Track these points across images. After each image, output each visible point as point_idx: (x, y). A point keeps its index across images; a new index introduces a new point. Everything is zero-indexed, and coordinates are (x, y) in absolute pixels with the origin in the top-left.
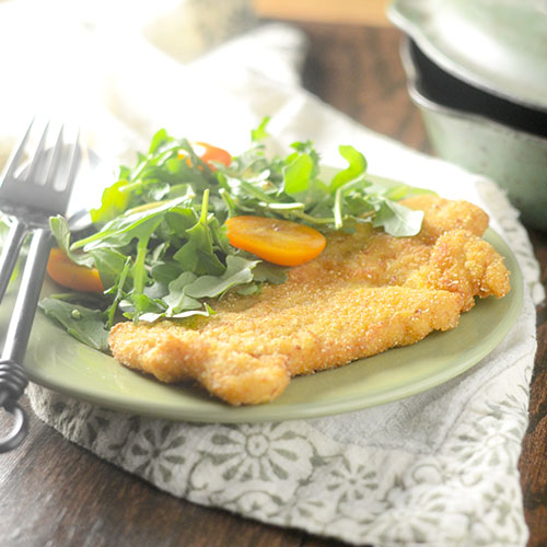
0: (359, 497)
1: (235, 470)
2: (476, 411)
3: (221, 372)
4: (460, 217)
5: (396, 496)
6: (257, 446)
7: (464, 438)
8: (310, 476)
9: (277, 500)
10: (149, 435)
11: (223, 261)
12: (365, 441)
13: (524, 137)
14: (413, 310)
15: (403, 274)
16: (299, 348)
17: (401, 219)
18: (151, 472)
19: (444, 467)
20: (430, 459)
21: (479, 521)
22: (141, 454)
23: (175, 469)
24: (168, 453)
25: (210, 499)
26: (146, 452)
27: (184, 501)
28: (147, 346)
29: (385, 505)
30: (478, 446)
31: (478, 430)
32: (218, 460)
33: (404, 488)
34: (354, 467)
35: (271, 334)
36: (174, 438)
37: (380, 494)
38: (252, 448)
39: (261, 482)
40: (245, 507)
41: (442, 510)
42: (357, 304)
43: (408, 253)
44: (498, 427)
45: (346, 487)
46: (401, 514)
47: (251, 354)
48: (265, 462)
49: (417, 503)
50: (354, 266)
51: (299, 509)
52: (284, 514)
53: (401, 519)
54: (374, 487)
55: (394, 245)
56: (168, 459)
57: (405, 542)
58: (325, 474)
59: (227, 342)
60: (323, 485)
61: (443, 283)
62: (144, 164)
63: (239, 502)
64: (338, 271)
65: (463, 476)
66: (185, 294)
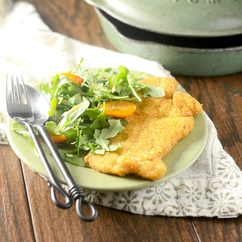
0: (198, 199)
1: (155, 200)
2: (217, 158)
3: (147, 171)
4: (171, 85)
5: (209, 195)
6: (159, 190)
7: (220, 169)
8: (178, 195)
9: (174, 207)
10: (123, 196)
12: (187, 177)
13: (171, 48)
14: (183, 127)
16: (160, 153)
17: (154, 91)
18: (129, 208)
19: (221, 181)
20: (214, 180)
22: (122, 203)
23: (137, 205)
25: (153, 213)
26: (124, 202)
27: (144, 216)
28: (111, 165)
29: (209, 199)
30: (227, 171)
31: (223, 165)
32: (149, 198)
33: (211, 192)
34: (191, 189)
35: (147, 149)
36: (134, 195)
37: (203, 195)
38: (158, 191)
39: (166, 202)
41: (234, 199)
42: (162, 129)
43: (164, 104)
44: (228, 162)
45: (192, 196)
46: (221, 203)
47: (149, 160)
48: (163, 194)
49: (222, 197)
50: (148, 112)
51: (186, 209)
52: (181, 212)
53: (222, 205)
54: (200, 194)
55: (157, 101)
56: (134, 203)
57: (227, 213)
58: (183, 194)
59: (138, 157)
60: (185, 197)
61: (185, 114)
62: (57, 89)
63: (165, 212)
64: (143, 115)
65: (230, 184)
66: (103, 139)
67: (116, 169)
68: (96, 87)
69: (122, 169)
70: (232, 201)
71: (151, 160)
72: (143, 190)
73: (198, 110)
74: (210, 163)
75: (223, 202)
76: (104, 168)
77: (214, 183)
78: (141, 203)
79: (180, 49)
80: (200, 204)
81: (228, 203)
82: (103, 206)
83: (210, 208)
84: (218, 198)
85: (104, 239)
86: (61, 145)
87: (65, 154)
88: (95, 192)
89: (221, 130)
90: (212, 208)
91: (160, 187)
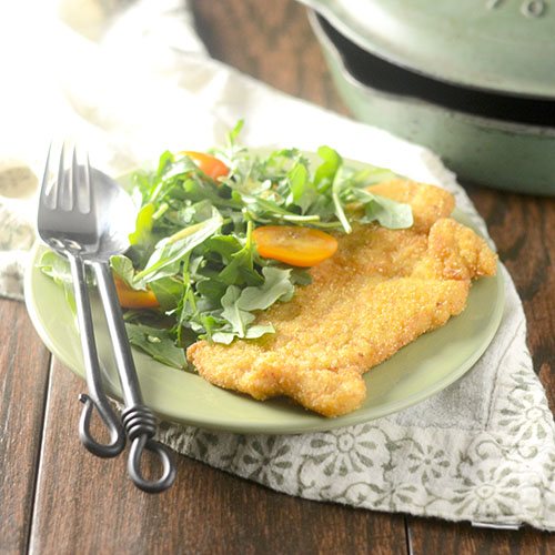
0: (438, 476)
1: (332, 465)
2: (506, 386)
3: (316, 392)
4: (435, 203)
5: (466, 470)
6: (346, 443)
7: (505, 412)
8: (391, 460)
9: (374, 487)
10: (256, 446)
11: (260, 273)
12: (423, 423)
13: (459, 116)
14: (435, 304)
15: (408, 266)
16: (362, 356)
17: (390, 213)
18: (265, 477)
19: (499, 441)
20: (485, 436)
21: (547, 489)
22: (252, 463)
23: (285, 473)
24: (277, 460)
25: (320, 495)
26: (257, 461)
27: (298, 498)
28: (238, 370)
29: (462, 480)
30: (522, 418)
31: (515, 404)
32: (318, 460)
33: (471, 463)
34: (425, 450)
35: (334, 344)
36: (280, 447)
37: (452, 469)
38: (342, 446)
39: (356, 473)
40: (354, 499)
41: (518, 485)
42: (385, 302)
43: (406, 245)
44: (530, 399)
45: (424, 467)
46: (485, 491)
47: (329, 369)
48: (354, 455)
49: (492, 478)
50: (364, 261)
51: (398, 495)
52: (387, 500)
53: (486, 496)
54: (446, 464)
55: (392, 237)
56: (278, 465)
57: (495, 516)
58: (404, 459)
59: (305, 359)
60: (406, 468)
61: (449, 273)
62: (160, 186)
63: (347, 495)
64: (352, 267)
65: (520, 449)
66: (240, 309)
67: (246, 381)
68: (254, 188)
69: (258, 383)
70: (511, 490)
71: (335, 370)
72: (304, 437)
73: (485, 267)
74: (487, 396)
75: (490, 489)
76: (222, 376)
77: (482, 442)
78: (295, 467)
79: (480, 121)
80: (436, 489)
81: (501, 494)
82: (208, 465)
83: (456, 500)
84: (483, 480)
85: (189, 539)
86: (146, 314)
87: (146, 336)
88: (195, 429)
89: (547, 325)
90: (462, 499)
91: (348, 436)
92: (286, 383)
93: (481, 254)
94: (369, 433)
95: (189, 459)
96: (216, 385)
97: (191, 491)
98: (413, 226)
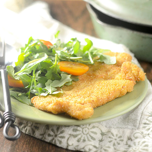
0: (119, 144)
1: (80, 139)
2: (146, 115)
3: (75, 110)
4: (125, 58)
5: (130, 142)
6: (86, 131)
7: (145, 124)
8: (102, 139)
9: (95, 147)
10: (53, 130)
11: (60, 75)
12: (115, 127)
14: (122, 87)
15: (114, 76)
16: (93, 101)
17: (108, 59)
18: (55, 141)
19: (142, 133)
20: (137, 131)
22: (51, 136)
23: (63, 140)
24: (60, 135)
25: (75, 148)
26: (53, 136)
27: (67, 149)
28: (48, 103)
29: (128, 146)
30: (151, 126)
31: (149, 121)
32: (75, 136)
33: (132, 140)
34: (115, 135)
35: (84, 97)
36: (61, 131)
37: (125, 142)
38: (84, 132)
39: (89, 142)
40: (87, 150)
41: (148, 146)
42: (104, 86)
43: (113, 69)
45: (114, 141)
46: (135, 148)
47: (81, 104)
48: (88, 136)
49: (139, 144)
50: (98, 74)
51: (104, 149)
53: (136, 150)
54: (122, 141)
55: (108, 67)
56: (60, 137)
58: (107, 138)
59: (72, 100)
60: (107, 141)
61: (128, 77)
62: (27, 48)
63: (84, 149)
64: (93, 76)
65: (150, 135)
66: (51, 87)
69: (54, 107)
70: (146, 148)
71: (83, 104)
72: (70, 127)
73: (141, 77)
74: (139, 119)
75: (137, 148)
77: (136, 133)
78: (66, 138)
79: (142, 34)
81: (142, 149)
82: (35, 138)
84: (135, 145)
87: (18, 94)
90: (127, 151)
92: (64, 107)
93: (140, 72)
94: (94, 129)
95: (28, 136)
96: (40, 109)
97: (28, 145)
98: (116, 64)
